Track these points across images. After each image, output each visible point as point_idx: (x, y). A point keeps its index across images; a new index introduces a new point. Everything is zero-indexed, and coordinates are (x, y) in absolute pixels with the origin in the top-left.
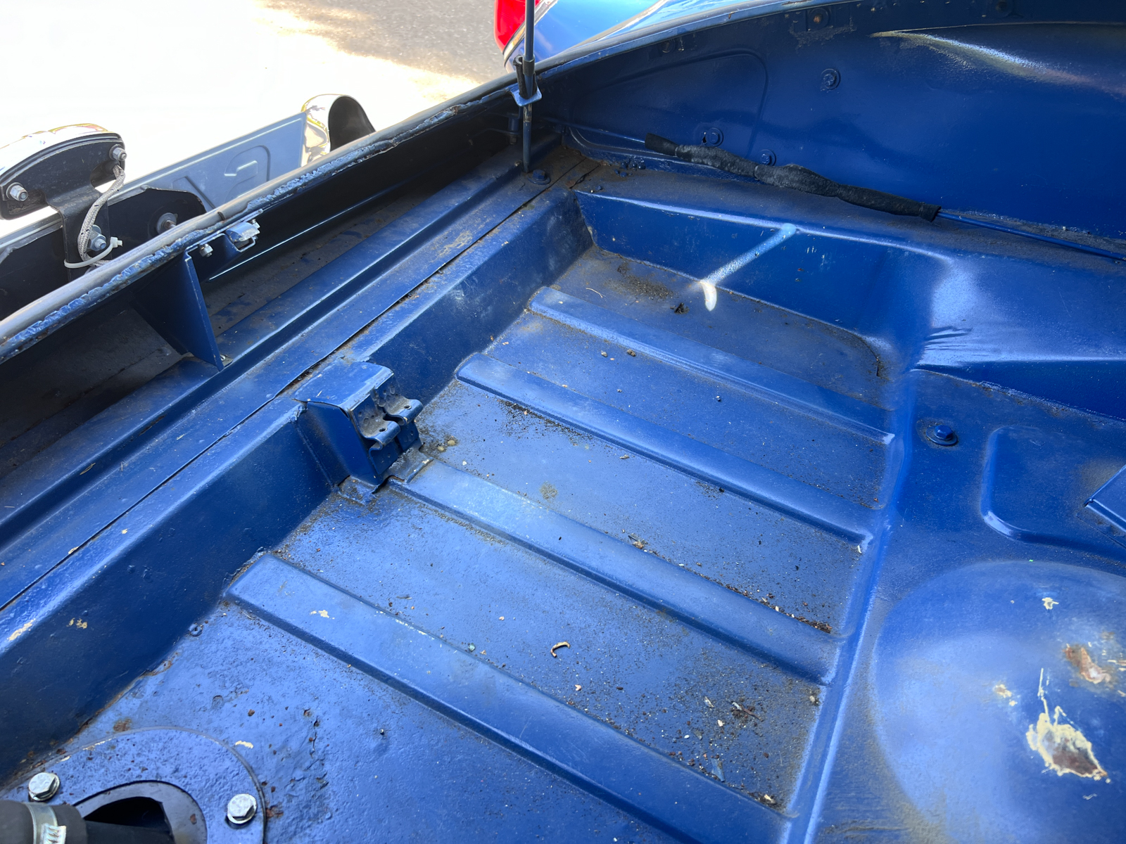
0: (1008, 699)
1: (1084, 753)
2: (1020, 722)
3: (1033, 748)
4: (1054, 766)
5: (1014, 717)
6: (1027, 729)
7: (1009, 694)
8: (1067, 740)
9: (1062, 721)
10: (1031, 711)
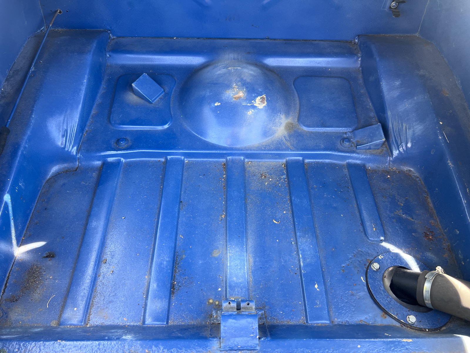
0: (252, 112)
1: (261, 98)
2: (257, 109)
3: (262, 107)
4: (265, 103)
5: (256, 111)
6: (258, 108)
7: (250, 111)
8: (259, 101)
9: (255, 101)
10: (254, 107)
